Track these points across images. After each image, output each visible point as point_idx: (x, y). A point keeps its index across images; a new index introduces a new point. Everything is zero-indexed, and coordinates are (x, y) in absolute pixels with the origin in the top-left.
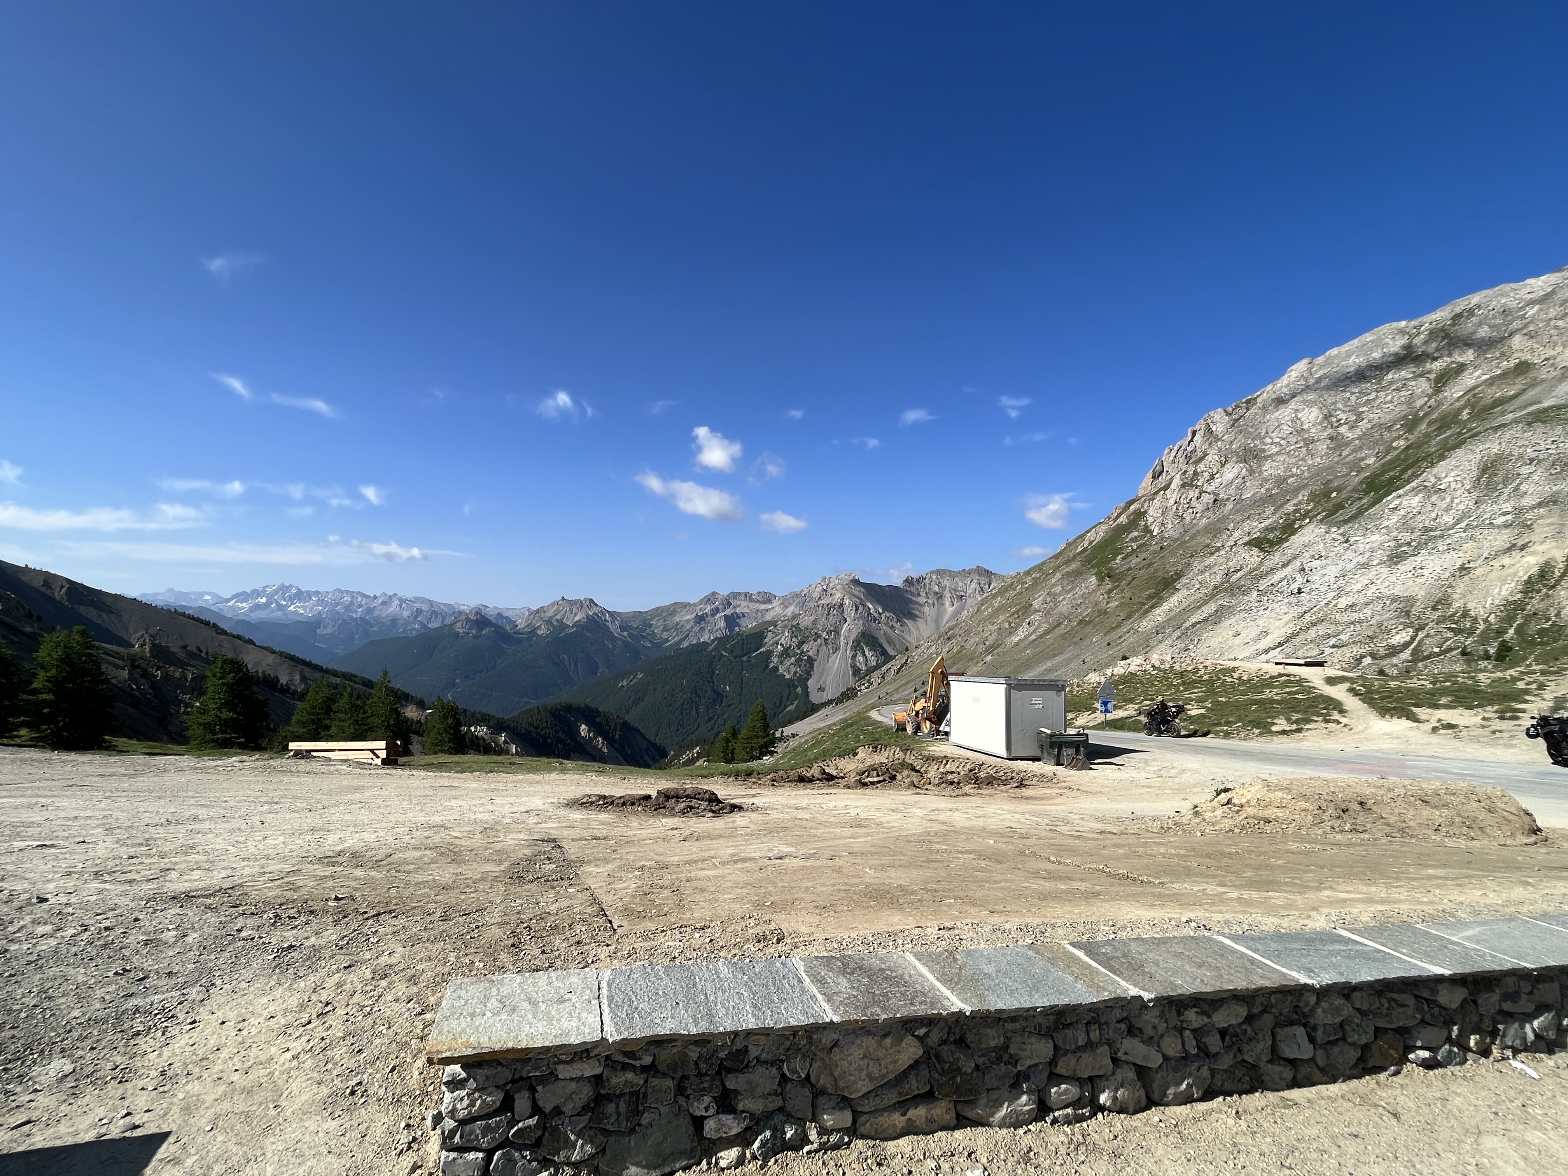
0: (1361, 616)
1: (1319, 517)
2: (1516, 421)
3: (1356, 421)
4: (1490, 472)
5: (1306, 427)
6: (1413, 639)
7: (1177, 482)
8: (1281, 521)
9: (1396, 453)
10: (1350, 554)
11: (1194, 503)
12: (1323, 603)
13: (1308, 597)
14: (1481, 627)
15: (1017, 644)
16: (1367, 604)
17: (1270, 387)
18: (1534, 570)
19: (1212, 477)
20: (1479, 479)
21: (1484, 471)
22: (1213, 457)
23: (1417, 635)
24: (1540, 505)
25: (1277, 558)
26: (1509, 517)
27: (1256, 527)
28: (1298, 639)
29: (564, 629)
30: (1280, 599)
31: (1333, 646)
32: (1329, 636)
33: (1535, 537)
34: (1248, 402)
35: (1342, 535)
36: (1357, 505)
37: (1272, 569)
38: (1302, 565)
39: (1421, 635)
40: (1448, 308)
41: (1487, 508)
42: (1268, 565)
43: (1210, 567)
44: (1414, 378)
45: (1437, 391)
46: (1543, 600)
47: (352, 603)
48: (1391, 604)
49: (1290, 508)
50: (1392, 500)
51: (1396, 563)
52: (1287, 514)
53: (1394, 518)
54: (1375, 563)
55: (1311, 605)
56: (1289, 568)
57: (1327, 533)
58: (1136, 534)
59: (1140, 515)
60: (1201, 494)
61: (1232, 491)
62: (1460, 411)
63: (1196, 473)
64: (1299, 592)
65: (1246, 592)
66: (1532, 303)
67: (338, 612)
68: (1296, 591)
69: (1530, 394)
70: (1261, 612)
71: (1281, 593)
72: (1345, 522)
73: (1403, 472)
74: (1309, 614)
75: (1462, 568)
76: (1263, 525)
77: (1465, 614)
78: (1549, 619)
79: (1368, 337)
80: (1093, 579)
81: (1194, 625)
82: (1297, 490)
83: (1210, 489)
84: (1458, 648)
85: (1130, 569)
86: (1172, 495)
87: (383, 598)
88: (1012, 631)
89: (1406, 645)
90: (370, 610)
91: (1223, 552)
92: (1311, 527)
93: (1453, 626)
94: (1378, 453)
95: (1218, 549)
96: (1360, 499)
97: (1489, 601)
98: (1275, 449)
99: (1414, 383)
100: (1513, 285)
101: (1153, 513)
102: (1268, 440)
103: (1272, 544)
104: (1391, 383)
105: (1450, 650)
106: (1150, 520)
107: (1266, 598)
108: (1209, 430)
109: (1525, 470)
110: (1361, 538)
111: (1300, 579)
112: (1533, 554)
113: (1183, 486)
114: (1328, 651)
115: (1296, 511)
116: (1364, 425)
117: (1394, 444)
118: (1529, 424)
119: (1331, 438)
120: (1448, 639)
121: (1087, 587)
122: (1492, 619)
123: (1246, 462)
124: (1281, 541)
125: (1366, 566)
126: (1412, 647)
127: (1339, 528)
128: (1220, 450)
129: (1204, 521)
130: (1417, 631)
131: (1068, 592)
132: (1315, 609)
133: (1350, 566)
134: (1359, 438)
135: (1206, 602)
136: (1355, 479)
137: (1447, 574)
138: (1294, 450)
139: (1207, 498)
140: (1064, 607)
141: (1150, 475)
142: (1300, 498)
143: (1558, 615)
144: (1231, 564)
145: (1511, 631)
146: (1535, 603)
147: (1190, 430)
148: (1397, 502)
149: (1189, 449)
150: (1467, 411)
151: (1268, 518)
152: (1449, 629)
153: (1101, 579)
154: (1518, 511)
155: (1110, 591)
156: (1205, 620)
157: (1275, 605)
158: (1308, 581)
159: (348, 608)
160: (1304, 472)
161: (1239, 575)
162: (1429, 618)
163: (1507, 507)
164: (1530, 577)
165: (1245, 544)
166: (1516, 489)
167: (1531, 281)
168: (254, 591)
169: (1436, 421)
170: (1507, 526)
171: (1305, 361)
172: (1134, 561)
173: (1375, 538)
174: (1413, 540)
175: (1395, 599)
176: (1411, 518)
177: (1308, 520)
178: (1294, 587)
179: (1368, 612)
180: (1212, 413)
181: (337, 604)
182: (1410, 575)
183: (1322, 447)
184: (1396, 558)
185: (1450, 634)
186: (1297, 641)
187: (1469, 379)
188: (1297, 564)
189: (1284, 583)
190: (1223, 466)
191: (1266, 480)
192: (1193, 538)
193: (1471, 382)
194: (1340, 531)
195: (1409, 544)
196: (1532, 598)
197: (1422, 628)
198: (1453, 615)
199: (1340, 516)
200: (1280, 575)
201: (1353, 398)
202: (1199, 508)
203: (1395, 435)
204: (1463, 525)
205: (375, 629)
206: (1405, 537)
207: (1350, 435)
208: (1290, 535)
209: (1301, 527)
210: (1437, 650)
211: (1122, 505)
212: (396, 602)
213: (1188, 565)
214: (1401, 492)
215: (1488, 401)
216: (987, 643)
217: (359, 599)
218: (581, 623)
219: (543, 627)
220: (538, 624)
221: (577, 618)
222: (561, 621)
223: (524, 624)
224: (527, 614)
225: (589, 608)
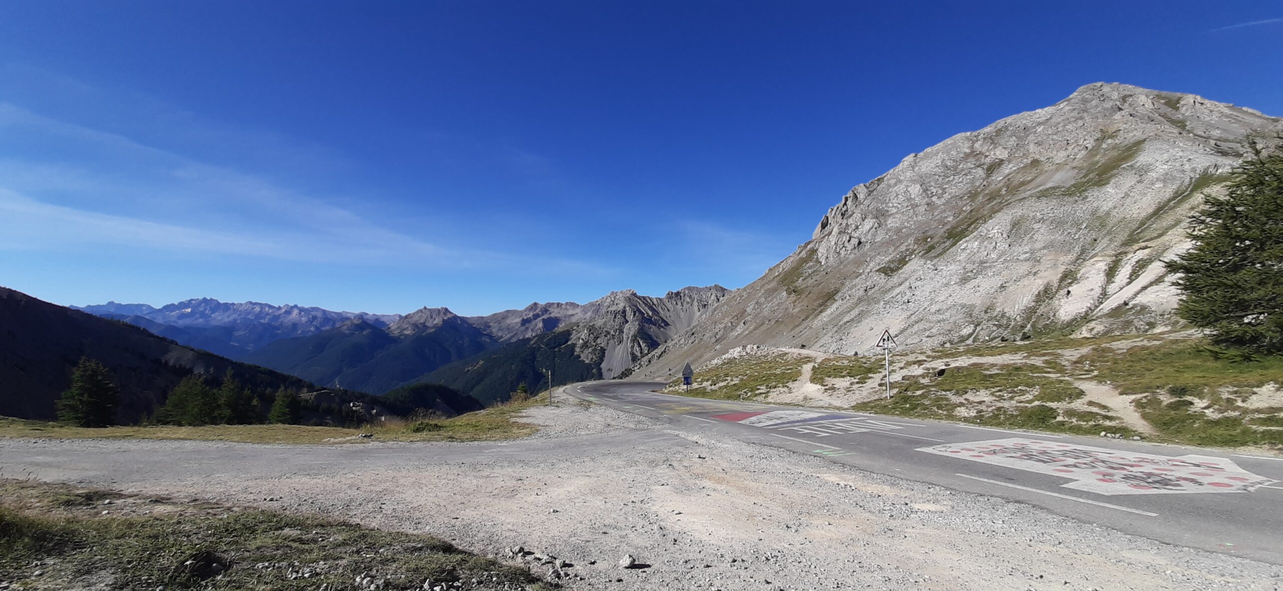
0: (944, 317)
1: (920, 254)
2: (1031, 196)
3: (942, 194)
4: (1017, 227)
5: (913, 197)
6: (974, 331)
7: (836, 230)
8: (898, 256)
9: (965, 214)
10: (938, 278)
11: (846, 244)
12: (921, 309)
13: (913, 305)
14: (1013, 323)
15: (737, 337)
16: (947, 309)
17: (891, 171)
18: (1041, 288)
19: (857, 227)
20: (1011, 231)
21: (1014, 226)
22: (857, 216)
23: (976, 329)
24: (1044, 248)
25: (895, 279)
26: (1027, 255)
27: (883, 260)
28: (907, 332)
29: (425, 331)
30: (897, 306)
31: (928, 337)
32: (925, 330)
33: (1042, 268)
34: (879, 180)
35: (934, 265)
36: (943, 246)
37: (892, 287)
38: (910, 284)
39: (978, 328)
40: (994, 125)
41: (1017, 249)
42: (890, 284)
43: (855, 286)
44: (974, 168)
45: (988, 176)
46: (1046, 306)
47: (261, 312)
48: (961, 309)
49: (903, 248)
50: (962, 244)
51: (964, 284)
52: (902, 252)
53: (964, 255)
54: (952, 283)
55: (915, 310)
56: (902, 286)
57: (925, 264)
58: (811, 264)
59: (814, 251)
60: (850, 238)
61: (869, 237)
62: (1000, 190)
63: (847, 224)
64: (908, 302)
65: (878, 302)
66: (1040, 124)
67: (248, 319)
68: (906, 301)
69: (1038, 180)
70: (886, 315)
71: (898, 302)
72: (935, 257)
73: (969, 225)
74: (913, 316)
75: (1002, 287)
76: (887, 259)
77: (1003, 316)
78: (1049, 318)
79: (949, 141)
80: (784, 293)
81: (845, 324)
82: (908, 236)
83: (856, 235)
84: (1000, 336)
85: (807, 287)
86: (833, 239)
87: (286, 308)
88: (733, 327)
89: (970, 335)
90: (276, 317)
91: (863, 276)
92: (916, 260)
93: (996, 323)
94: (954, 214)
95: (861, 274)
96: (944, 242)
97: (1017, 307)
98: (895, 210)
99: (974, 171)
100: (1029, 113)
101: (822, 251)
102: (890, 205)
103: (892, 271)
104: (962, 170)
105: (995, 338)
106: (820, 255)
107: (888, 306)
108: (856, 197)
109: (1036, 226)
110: (944, 267)
111: (908, 294)
112: (1041, 278)
113: (840, 233)
114: (925, 339)
115: (907, 250)
116: (946, 196)
117: (964, 209)
118: (1039, 198)
119: (928, 204)
120: (993, 331)
121: (780, 299)
122: (1018, 318)
123: (877, 218)
124: (898, 269)
125: (947, 285)
126: (973, 336)
127: (931, 261)
128: (862, 210)
129: (852, 256)
130: (976, 326)
131: (769, 302)
132: (917, 313)
133: (938, 285)
134: (944, 204)
135: (853, 308)
136: (942, 231)
137: (993, 290)
138: (906, 211)
139: (854, 241)
140: (766, 312)
141: (820, 225)
142: (909, 241)
143: (1054, 315)
144: (868, 283)
145: (1029, 326)
146: (1042, 310)
147: (844, 197)
148: (965, 245)
149: (844, 209)
150: (1004, 189)
151: (890, 254)
152: (994, 325)
153: (789, 294)
154: (1032, 252)
155: (795, 301)
156: (852, 320)
157: (894, 310)
158: (913, 295)
159: (258, 316)
160: (912, 225)
161: (873, 290)
162: (983, 318)
163: (1027, 249)
164: (1039, 292)
165: (877, 271)
166: (1031, 238)
167: (1039, 111)
168: (181, 303)
169: (987, 194)
170: (1027, 260)
171: (913, 155)
172: (810, 282)
173: (953, 267)
174: (974, 269)
175: (963, 306)
176: (973, 255)
177: (913, 256)
178: (905, 299)
179: (948, 314)
180: (857, 187)
181: (249, 313)
182: (972, 291)
183: (922, 209)
184: (964, 280)
185: (995, 328)
186: (906, 333)
187: (1006, 169)
188: (907, 284)
189: (900, 296)
190: (863, 220)
191: (889, 230)
192: (845, 266)
193: (1007, 171)
194: (932, 263)
195: (972, 271)
196: (1040, 305)
197: (979, 325)
198: (996, 316)
199: (933, 253)
200: (897, 290)
201: (940, 179)
202: (850, 247)
203: (964, 203)
204: (1002, 260)
205: (280, 331)
206: (970, 267)
207: (938, 202)
208: (903, 266)
209: (910, 260)
210: (987, 338)
211: (803, 245)
212: (296, 312)
213: (843, 284)
214: (967, 238)
215: (1016, 182)
216: (717, 337)
217: (267, 309)
218: (439, 325)
219: (410, 328)
220: (406, 326)
221: (435, 322)
222: (424, 324)
223: (395, 327)
224: (398, 319)
225: (445, 314)
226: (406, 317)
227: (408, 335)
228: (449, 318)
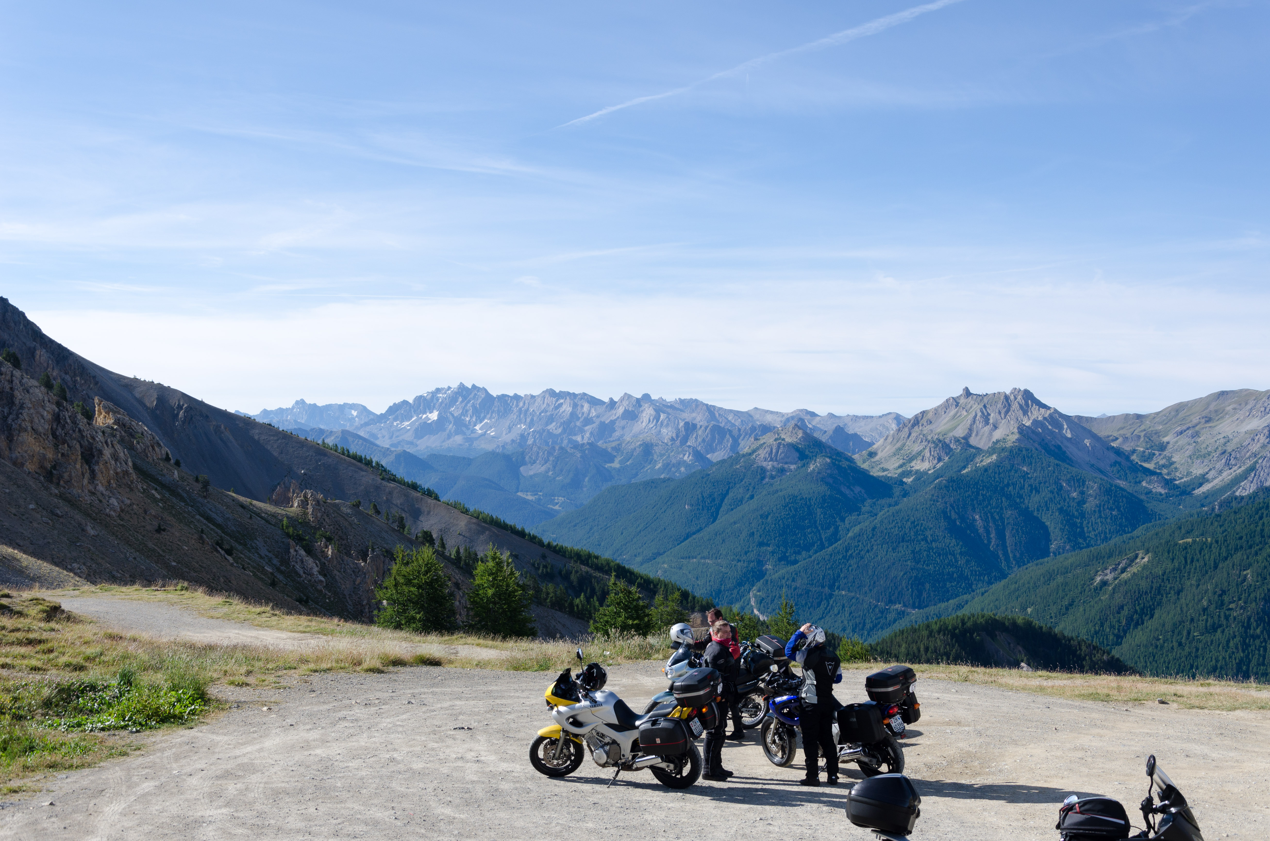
47: (573, 415)
67: (550, 434)
90: (606, 429)
159: (569, 426)
168: (419, 399)
181: (551, 419)
205: (616, 465)
212: (648, 412)
217: (586, 406)
218: (1009, 444)
219: (927, 454)
220: (917, 448)
221: (998, 435)
222: (965, 442)
223: (889, 449)
224: (894, 426)
225: (1025, 410)
226: (916, 421)
227: (925, 473)
228: (1035, 422)
